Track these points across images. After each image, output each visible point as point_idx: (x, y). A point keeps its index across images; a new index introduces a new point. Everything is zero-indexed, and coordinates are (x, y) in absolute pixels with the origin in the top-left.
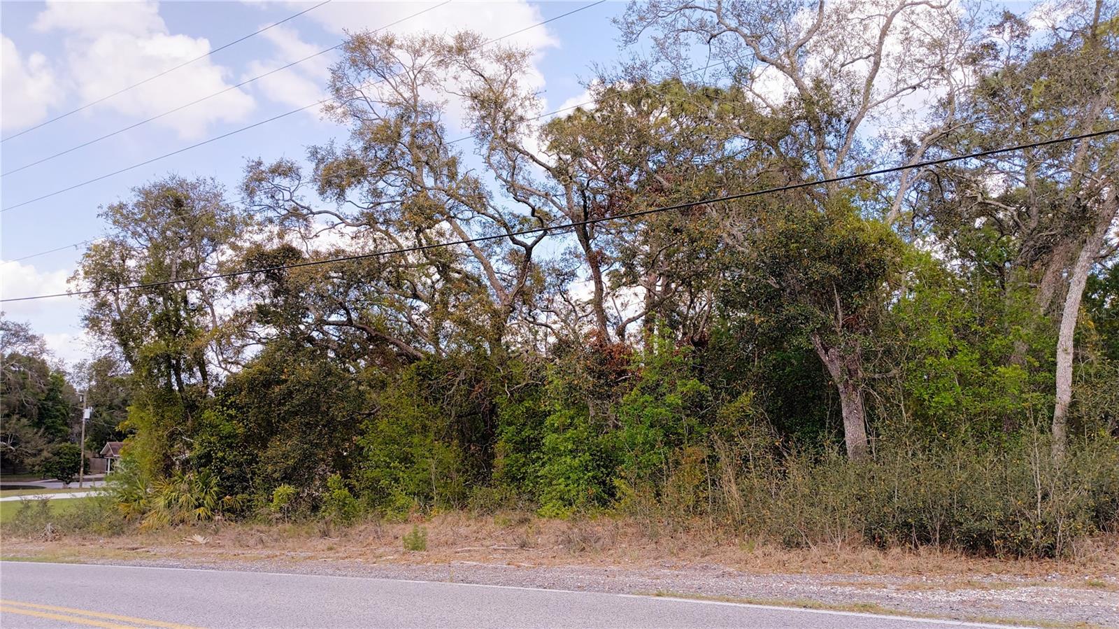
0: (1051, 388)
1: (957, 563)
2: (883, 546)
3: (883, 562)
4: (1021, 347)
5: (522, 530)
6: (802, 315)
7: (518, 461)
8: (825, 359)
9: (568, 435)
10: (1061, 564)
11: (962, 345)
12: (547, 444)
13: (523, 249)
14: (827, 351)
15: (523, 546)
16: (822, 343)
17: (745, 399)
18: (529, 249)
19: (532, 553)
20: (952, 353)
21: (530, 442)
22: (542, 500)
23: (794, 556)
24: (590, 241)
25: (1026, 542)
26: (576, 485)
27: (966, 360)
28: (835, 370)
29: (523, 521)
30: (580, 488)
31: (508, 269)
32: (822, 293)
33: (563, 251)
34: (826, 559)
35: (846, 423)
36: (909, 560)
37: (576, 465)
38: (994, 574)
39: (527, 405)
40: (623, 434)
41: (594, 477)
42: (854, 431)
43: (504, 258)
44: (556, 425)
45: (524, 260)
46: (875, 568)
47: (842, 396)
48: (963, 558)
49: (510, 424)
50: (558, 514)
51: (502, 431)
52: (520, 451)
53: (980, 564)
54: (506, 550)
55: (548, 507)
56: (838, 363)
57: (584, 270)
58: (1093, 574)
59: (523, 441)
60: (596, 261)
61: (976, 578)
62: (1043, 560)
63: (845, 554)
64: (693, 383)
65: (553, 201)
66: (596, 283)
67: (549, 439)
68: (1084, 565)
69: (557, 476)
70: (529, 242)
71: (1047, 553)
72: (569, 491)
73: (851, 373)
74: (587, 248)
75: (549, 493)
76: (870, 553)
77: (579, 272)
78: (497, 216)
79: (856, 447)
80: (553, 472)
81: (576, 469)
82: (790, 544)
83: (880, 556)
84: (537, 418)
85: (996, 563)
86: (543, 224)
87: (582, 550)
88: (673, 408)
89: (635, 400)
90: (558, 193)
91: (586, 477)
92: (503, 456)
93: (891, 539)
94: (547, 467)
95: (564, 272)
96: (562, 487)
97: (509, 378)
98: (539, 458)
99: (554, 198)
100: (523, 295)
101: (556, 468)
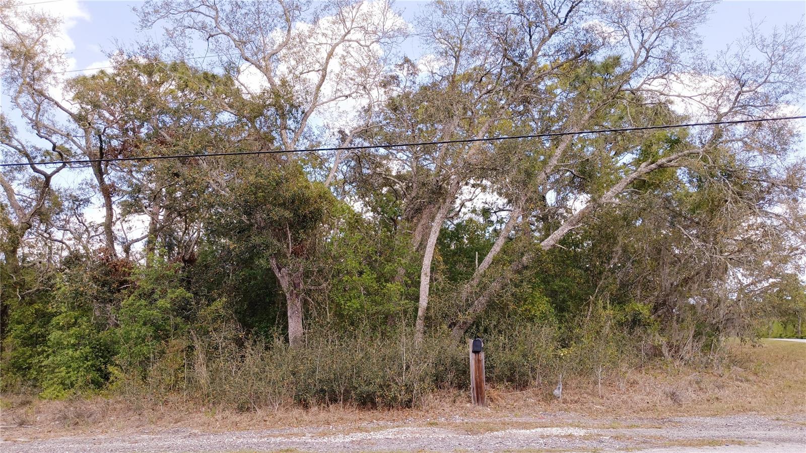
0: (417, 299)
1: (353, 414)
2: (306, 407)
3: (305, 417)
4: (402, 271)
5: (22, 411)
6: (264, 244)
7: (25, 354)
8: (278, 275)
9: (71, 332)
10: (414, 411)
11: (367, 269)
12: (52, 339)
13: (43, 177)
14: (280, 269)
15: (22, 424)
16: (277, 264)
17: (218, 304)
18: (48, 178)
19: (30, 430)
20: (361, 273)
21: (37, 338)
22: (45, 384)
23: (245, 417)
24: (104, 176)
25: (395, 398)
26: (76, 372)
27: (368, 278)
28: (285, 283)
29: (24, 404)
30: (79, 374)
31: (29, 193)
32: (278, 229)
33: (80, 182)
34: (267, 419)
35: (290, 320)
36: (323, 415)
37: (77, 356)
38: (374, 421)
39: (37, 307)
40: (119, 332)
41: (92, 366)
42: (295, 326)
43: (25, 183)
44: (61, 323)
45: (44, 186)
46: (299, 422)
47: (288, 302)
48: (357, 411)
49: (19, 323)
50: (58, 396)
51: (11, 329)
52: (28, 345)
53: (367, 415)
54: (4, 428)
55: (49, 391)
56: (287, 278)
57: (98, 199)
58: (432, 417)
59: (32, 337)
60: (108, 192)
61: (364, 424)
62: (404, 410)
63: (280, 414)
64: (181, 291)
65: (73, 141)
66: (107, 209)
67: (54, 335)
68: (428, 411)
69: (59, 366)
70: (49, 172)
71: (407, 404)
72: (69, 377)
73: (296, 286)
74: (101, 181)
75: (51, 379)
76: (297, 412)
77: (93, 200)
78: (20, 147)
79: (295, 337)
80: (56, 362)
81: (77, 359)
82: (242, 409)
83: (304, 414)
84: (45, 318)
85: (376, 413)
86: (63, 158)
87: (75, 425)
88: (164, 311)
89: (132, 304)
90: (78, 135)
91: (85, 366)
92: (10, 350)
93: (312, 401)
94: (51, 358)
95: (80, 198)
96: (63, 374)
97: (22, 285)
98: (44, 351)
99: (74, 138)
100: (42, 215)
101: (59, 359)
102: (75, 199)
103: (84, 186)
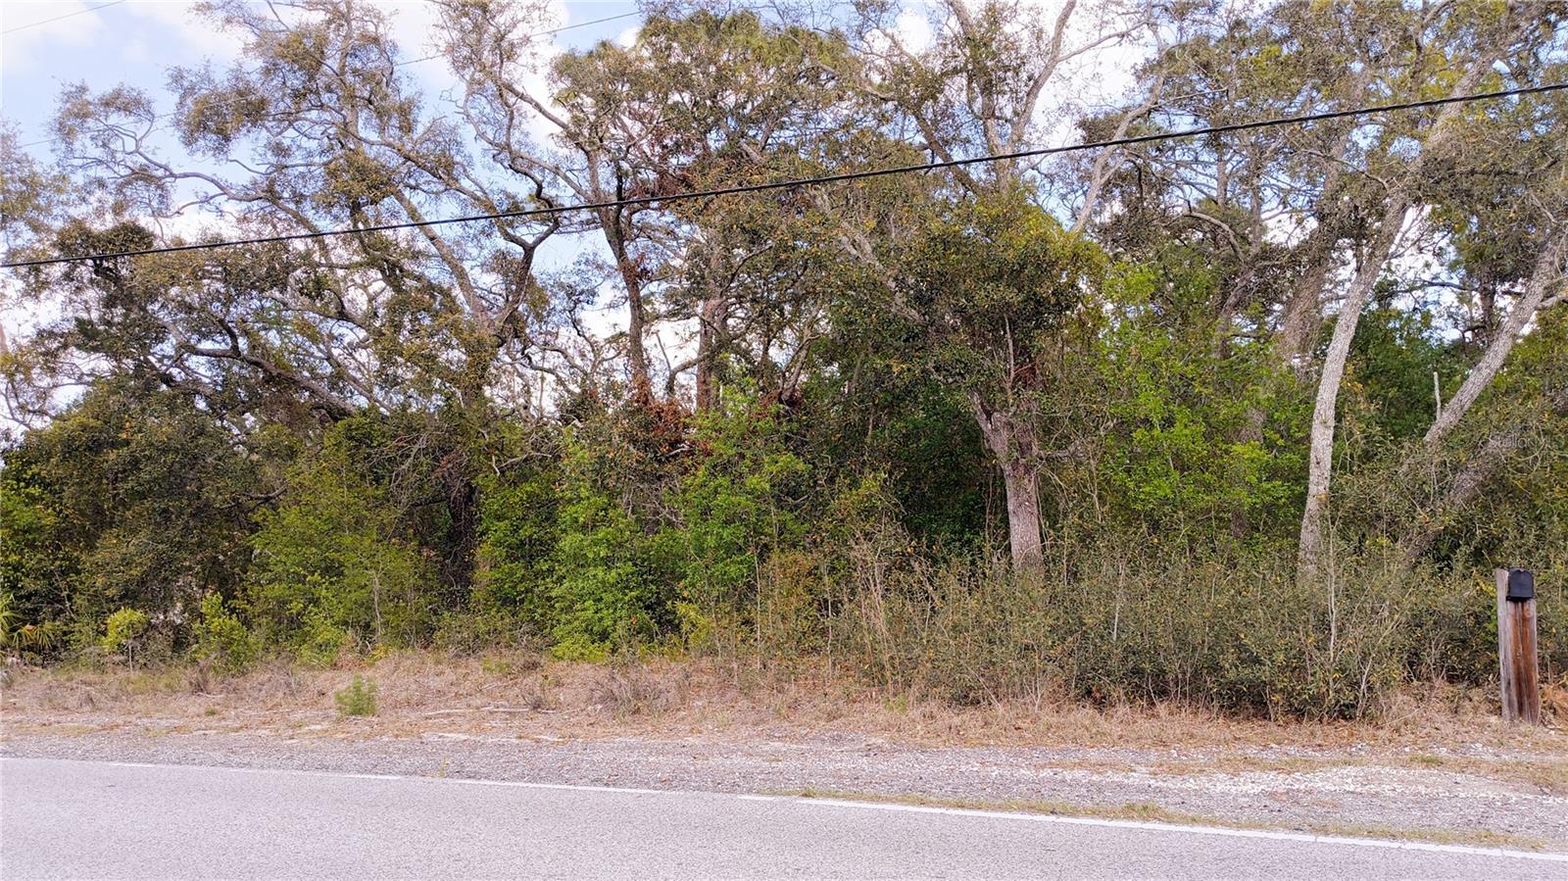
2: (1104, 704)
4: (1257, 417)
5: (529, 680)
7: (513, 574)
8: (987, 427)
9: (600, 535)
11: (1182, 412)
12: (567, 549)
13: (520, 249)
14: (989, 415)
15: (537, 707)
16: (982, 403)
17: (871, 484)
18: (529, 251)
19: (552, 716)
20: (1166, 423)
21: (532, 545)
22: (557, 632)
23: (972, 718)
24: (626, 243)
26: (611, 611)
27: (1187, 433)
28: (999, 443)
29: (532, 667)
30: (618, 615)
32: (986, 329)
33: (576, 259)
35: (1013, 520)
37: (612, 581)
39: (528, 489)
40: (685, 535)
41: (639, 599)
42: (1024, 532)
43: (482, 265)
44: (581, 519)
45: (519, 273)
47: (1009, 483)
49: (499, 518)
50: (582, 654)
51: (488, 529)
52: (517, 560)
54: (509, 713)
55: (567, 644)
56: (1005, 434)
59: (522, 543)
60: (634, 276)
64: (786, 458)
65: (566, 178)
66: (632, 307)
67: (569, 542)
69: (582, 598)
70: (530, 240)
72: (601, 619)
73: (1024, 449)
74: (620, 254)
75: (569, 622)
76: (1085, 714)
79: (1027, 556)
80: (575, 591)
81: (612, 586)
83: (1101, 719)
84: (546, 509)
85: (1271, 727)
86: (551, 214)
87: (635, 713)
88: (758, 496)
89: (703, 485)
90: (576, 167)
91: (627, 598)
92: (488, 567)
94: (566, 584)
95: (579, 289)
96: (590, 613)
97: (500, 448)
98: (551, 571)
99: (569, 174)
101: (581, 586)
102: (571, 292)
103: (583, 267)
